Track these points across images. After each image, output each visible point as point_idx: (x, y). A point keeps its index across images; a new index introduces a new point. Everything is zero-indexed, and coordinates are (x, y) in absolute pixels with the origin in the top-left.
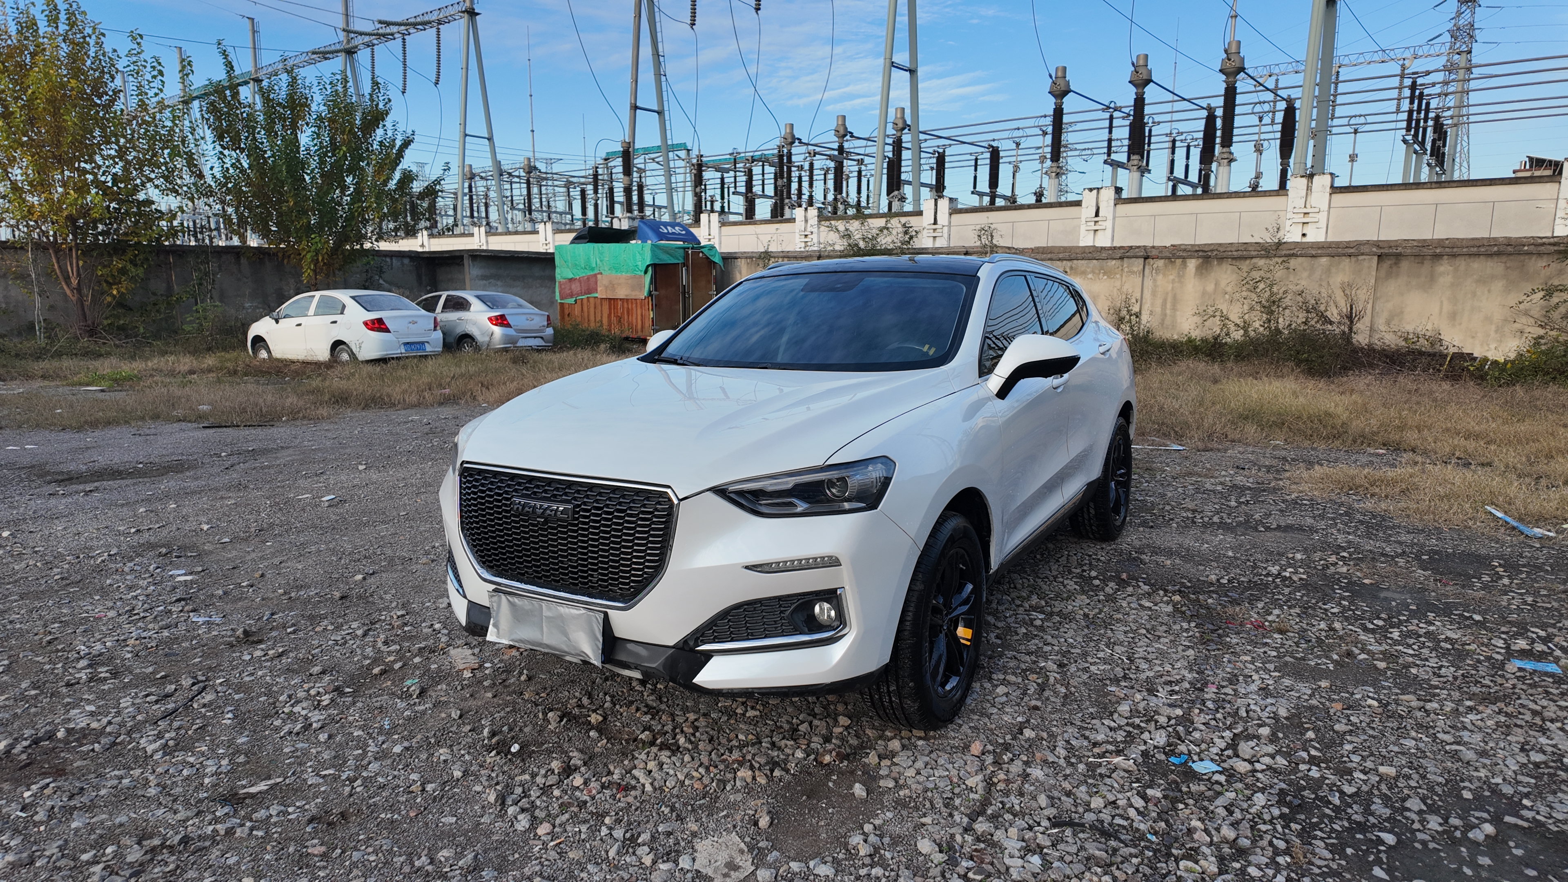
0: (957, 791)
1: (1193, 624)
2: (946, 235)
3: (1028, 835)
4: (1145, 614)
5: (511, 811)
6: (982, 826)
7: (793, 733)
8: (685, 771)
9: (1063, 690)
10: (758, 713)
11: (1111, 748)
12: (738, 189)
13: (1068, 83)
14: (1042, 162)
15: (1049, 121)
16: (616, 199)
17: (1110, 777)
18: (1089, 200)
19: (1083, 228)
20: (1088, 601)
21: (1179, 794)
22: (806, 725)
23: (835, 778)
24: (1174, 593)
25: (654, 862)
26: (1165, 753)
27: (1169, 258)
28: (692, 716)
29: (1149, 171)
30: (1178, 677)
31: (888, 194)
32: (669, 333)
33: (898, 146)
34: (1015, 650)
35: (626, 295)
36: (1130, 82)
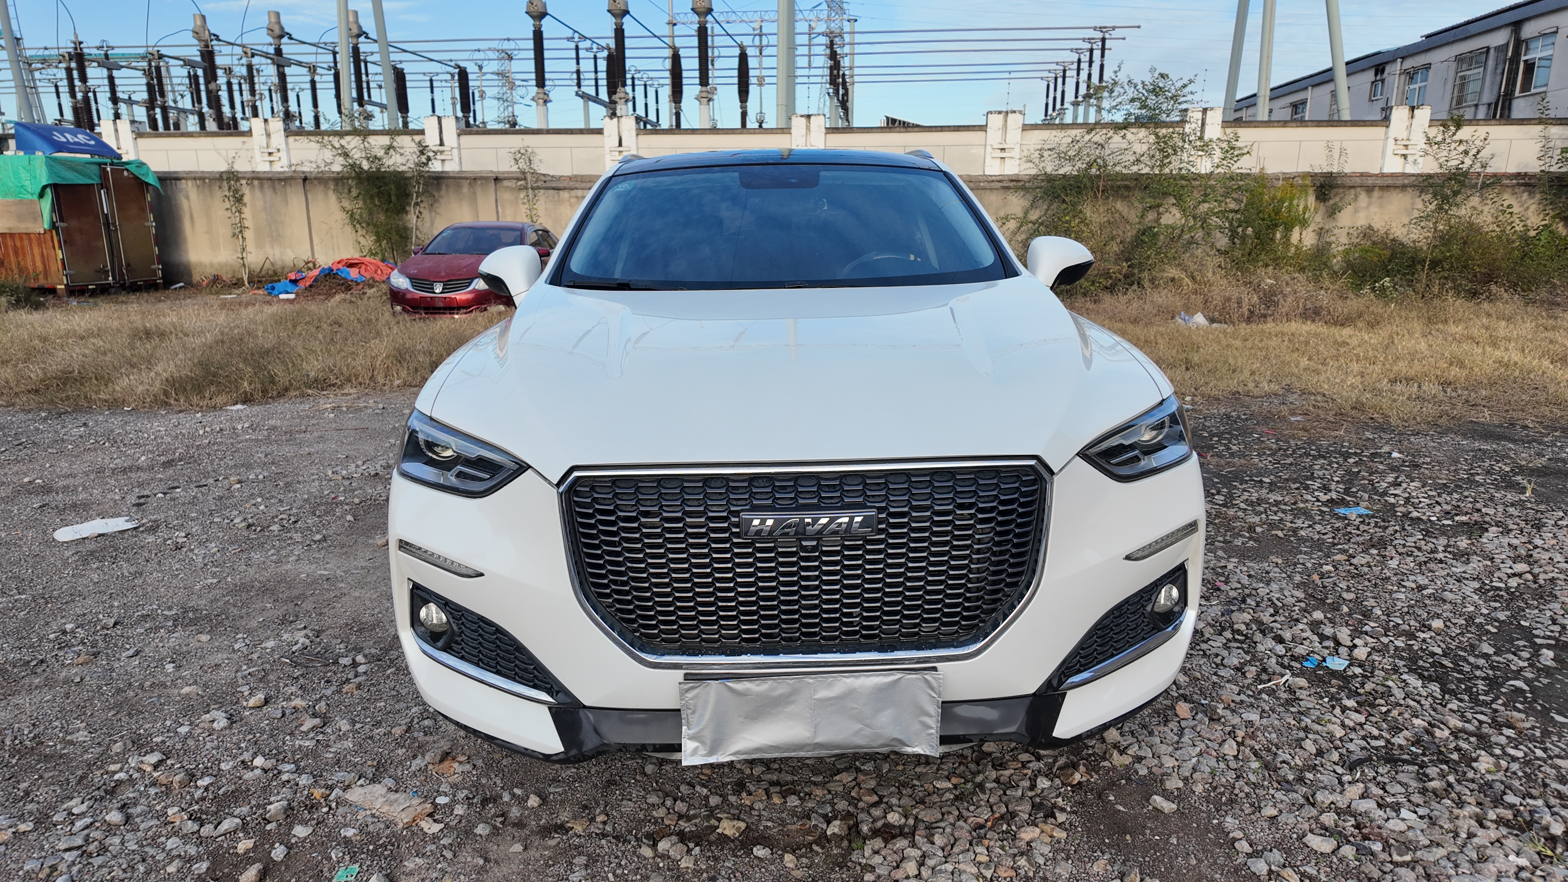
2: (456, 159)
18: (610, 128)
19: (608, 158)
33: (355, 56)
35: (10, 229)
36: (609, 11)
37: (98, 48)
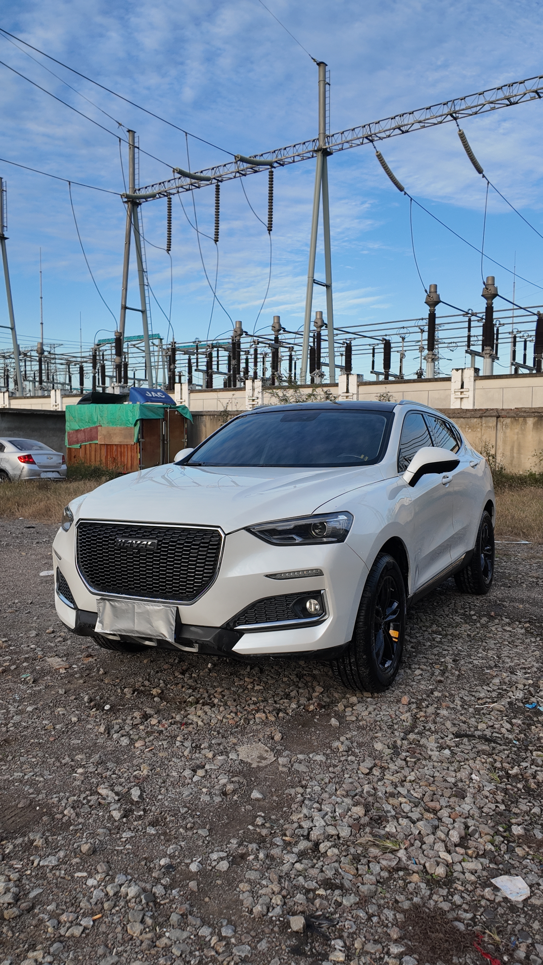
0: (395, 721)
1: (538, 639)
3: (441, 741)
4: (507, 635)
5: (115, 736)
6: (411, 736)
7: (287, 696)
8: (222, 715)
9: (457, 673)
10: (262, 688)
11: (489, 700)
12: (200, 368)
13: (438, 296)
14: (421, 351)
15: (425, 322)
16: (106, 374)
17: (489, 714)
18: (456, 377)
19: (453, 396)
20: (470, 627)
21: (532, 722)
22: (295, 692)
23: (318, 717)
24: (526, 622)
25: (214, 756)
26: (522, 702)
27: (514, 417)
28: (219, 690)
29: (498, 359)
30: (529, 666)
31: (311, 372)
32: (190, 450)
33: (318, 338)
34: (424, 653)
35: (120, 442)
36: (482, 296)
37: (194, 342)
